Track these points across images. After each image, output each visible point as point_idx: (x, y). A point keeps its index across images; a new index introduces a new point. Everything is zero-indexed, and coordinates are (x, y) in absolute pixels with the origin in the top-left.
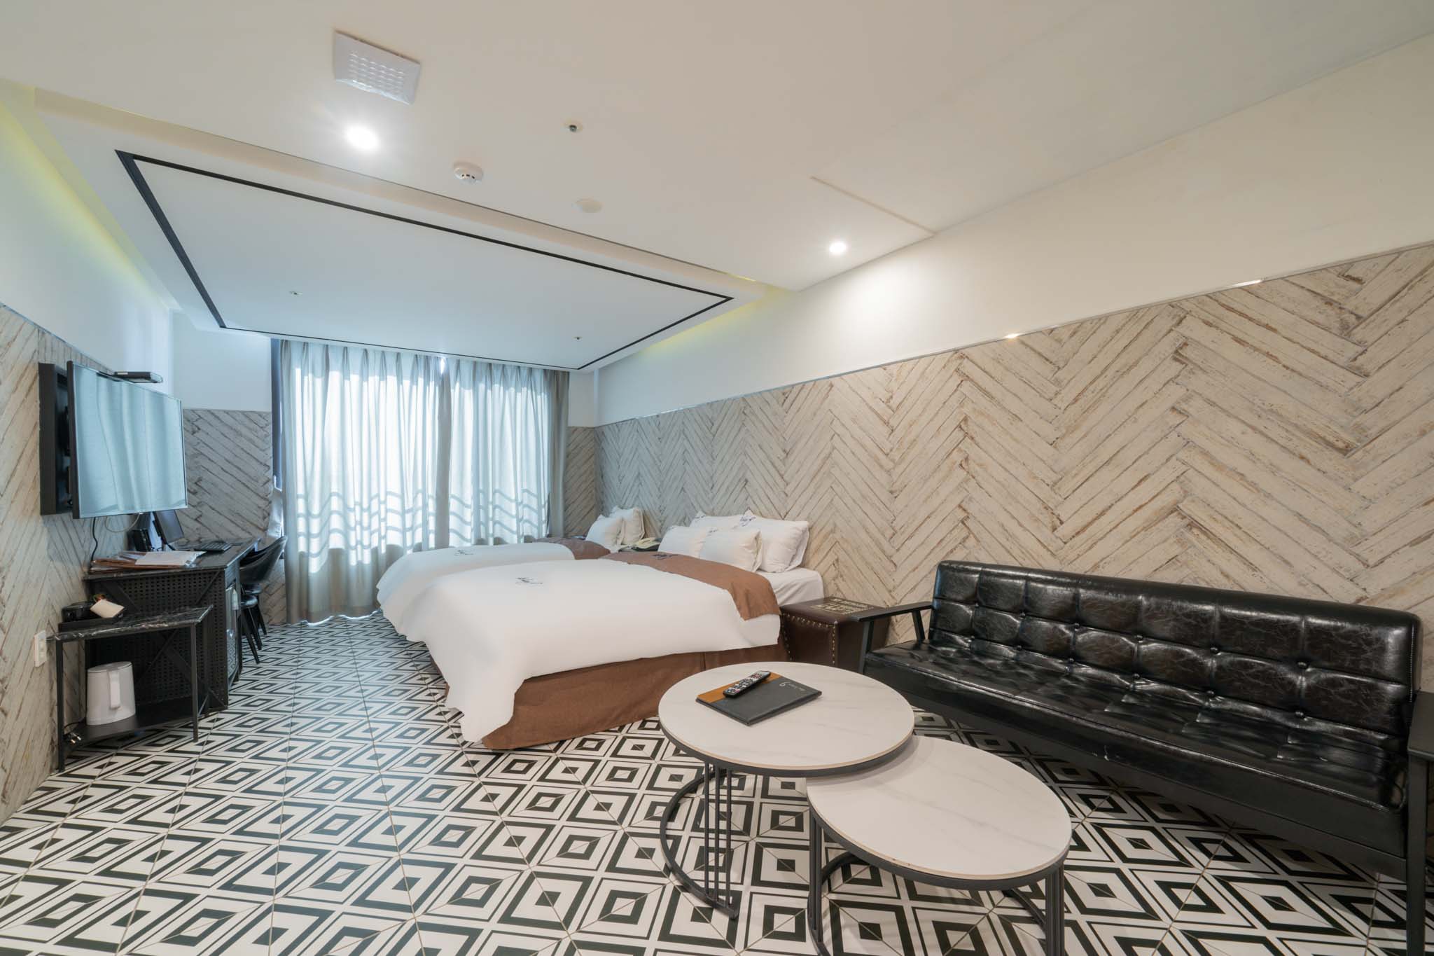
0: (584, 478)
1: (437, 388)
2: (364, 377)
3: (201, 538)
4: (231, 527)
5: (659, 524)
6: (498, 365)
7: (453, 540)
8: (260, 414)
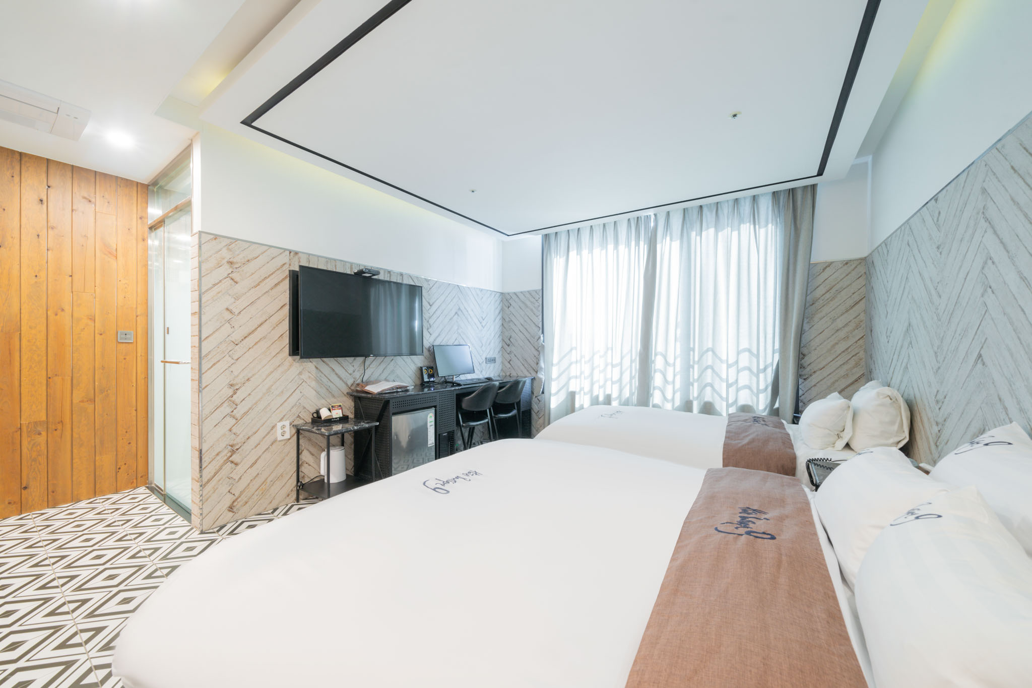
0: (842, 334)
1: (646, 246)
2: (591, 250)
3: (510, 374)
4: (522, 368)
5: (935, 429)
6: (709, 206)
7: (657, 398)
8: (536, 291)
